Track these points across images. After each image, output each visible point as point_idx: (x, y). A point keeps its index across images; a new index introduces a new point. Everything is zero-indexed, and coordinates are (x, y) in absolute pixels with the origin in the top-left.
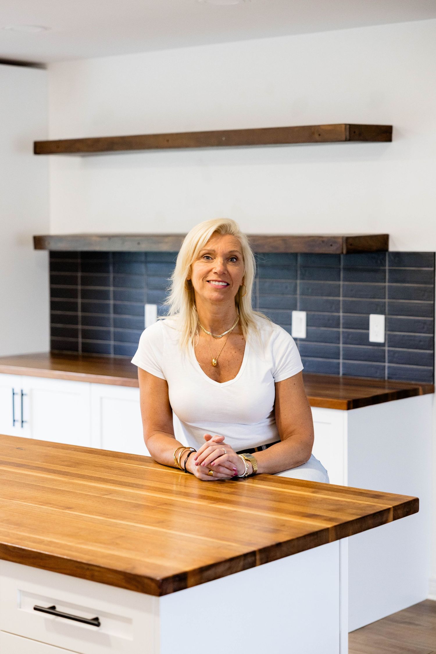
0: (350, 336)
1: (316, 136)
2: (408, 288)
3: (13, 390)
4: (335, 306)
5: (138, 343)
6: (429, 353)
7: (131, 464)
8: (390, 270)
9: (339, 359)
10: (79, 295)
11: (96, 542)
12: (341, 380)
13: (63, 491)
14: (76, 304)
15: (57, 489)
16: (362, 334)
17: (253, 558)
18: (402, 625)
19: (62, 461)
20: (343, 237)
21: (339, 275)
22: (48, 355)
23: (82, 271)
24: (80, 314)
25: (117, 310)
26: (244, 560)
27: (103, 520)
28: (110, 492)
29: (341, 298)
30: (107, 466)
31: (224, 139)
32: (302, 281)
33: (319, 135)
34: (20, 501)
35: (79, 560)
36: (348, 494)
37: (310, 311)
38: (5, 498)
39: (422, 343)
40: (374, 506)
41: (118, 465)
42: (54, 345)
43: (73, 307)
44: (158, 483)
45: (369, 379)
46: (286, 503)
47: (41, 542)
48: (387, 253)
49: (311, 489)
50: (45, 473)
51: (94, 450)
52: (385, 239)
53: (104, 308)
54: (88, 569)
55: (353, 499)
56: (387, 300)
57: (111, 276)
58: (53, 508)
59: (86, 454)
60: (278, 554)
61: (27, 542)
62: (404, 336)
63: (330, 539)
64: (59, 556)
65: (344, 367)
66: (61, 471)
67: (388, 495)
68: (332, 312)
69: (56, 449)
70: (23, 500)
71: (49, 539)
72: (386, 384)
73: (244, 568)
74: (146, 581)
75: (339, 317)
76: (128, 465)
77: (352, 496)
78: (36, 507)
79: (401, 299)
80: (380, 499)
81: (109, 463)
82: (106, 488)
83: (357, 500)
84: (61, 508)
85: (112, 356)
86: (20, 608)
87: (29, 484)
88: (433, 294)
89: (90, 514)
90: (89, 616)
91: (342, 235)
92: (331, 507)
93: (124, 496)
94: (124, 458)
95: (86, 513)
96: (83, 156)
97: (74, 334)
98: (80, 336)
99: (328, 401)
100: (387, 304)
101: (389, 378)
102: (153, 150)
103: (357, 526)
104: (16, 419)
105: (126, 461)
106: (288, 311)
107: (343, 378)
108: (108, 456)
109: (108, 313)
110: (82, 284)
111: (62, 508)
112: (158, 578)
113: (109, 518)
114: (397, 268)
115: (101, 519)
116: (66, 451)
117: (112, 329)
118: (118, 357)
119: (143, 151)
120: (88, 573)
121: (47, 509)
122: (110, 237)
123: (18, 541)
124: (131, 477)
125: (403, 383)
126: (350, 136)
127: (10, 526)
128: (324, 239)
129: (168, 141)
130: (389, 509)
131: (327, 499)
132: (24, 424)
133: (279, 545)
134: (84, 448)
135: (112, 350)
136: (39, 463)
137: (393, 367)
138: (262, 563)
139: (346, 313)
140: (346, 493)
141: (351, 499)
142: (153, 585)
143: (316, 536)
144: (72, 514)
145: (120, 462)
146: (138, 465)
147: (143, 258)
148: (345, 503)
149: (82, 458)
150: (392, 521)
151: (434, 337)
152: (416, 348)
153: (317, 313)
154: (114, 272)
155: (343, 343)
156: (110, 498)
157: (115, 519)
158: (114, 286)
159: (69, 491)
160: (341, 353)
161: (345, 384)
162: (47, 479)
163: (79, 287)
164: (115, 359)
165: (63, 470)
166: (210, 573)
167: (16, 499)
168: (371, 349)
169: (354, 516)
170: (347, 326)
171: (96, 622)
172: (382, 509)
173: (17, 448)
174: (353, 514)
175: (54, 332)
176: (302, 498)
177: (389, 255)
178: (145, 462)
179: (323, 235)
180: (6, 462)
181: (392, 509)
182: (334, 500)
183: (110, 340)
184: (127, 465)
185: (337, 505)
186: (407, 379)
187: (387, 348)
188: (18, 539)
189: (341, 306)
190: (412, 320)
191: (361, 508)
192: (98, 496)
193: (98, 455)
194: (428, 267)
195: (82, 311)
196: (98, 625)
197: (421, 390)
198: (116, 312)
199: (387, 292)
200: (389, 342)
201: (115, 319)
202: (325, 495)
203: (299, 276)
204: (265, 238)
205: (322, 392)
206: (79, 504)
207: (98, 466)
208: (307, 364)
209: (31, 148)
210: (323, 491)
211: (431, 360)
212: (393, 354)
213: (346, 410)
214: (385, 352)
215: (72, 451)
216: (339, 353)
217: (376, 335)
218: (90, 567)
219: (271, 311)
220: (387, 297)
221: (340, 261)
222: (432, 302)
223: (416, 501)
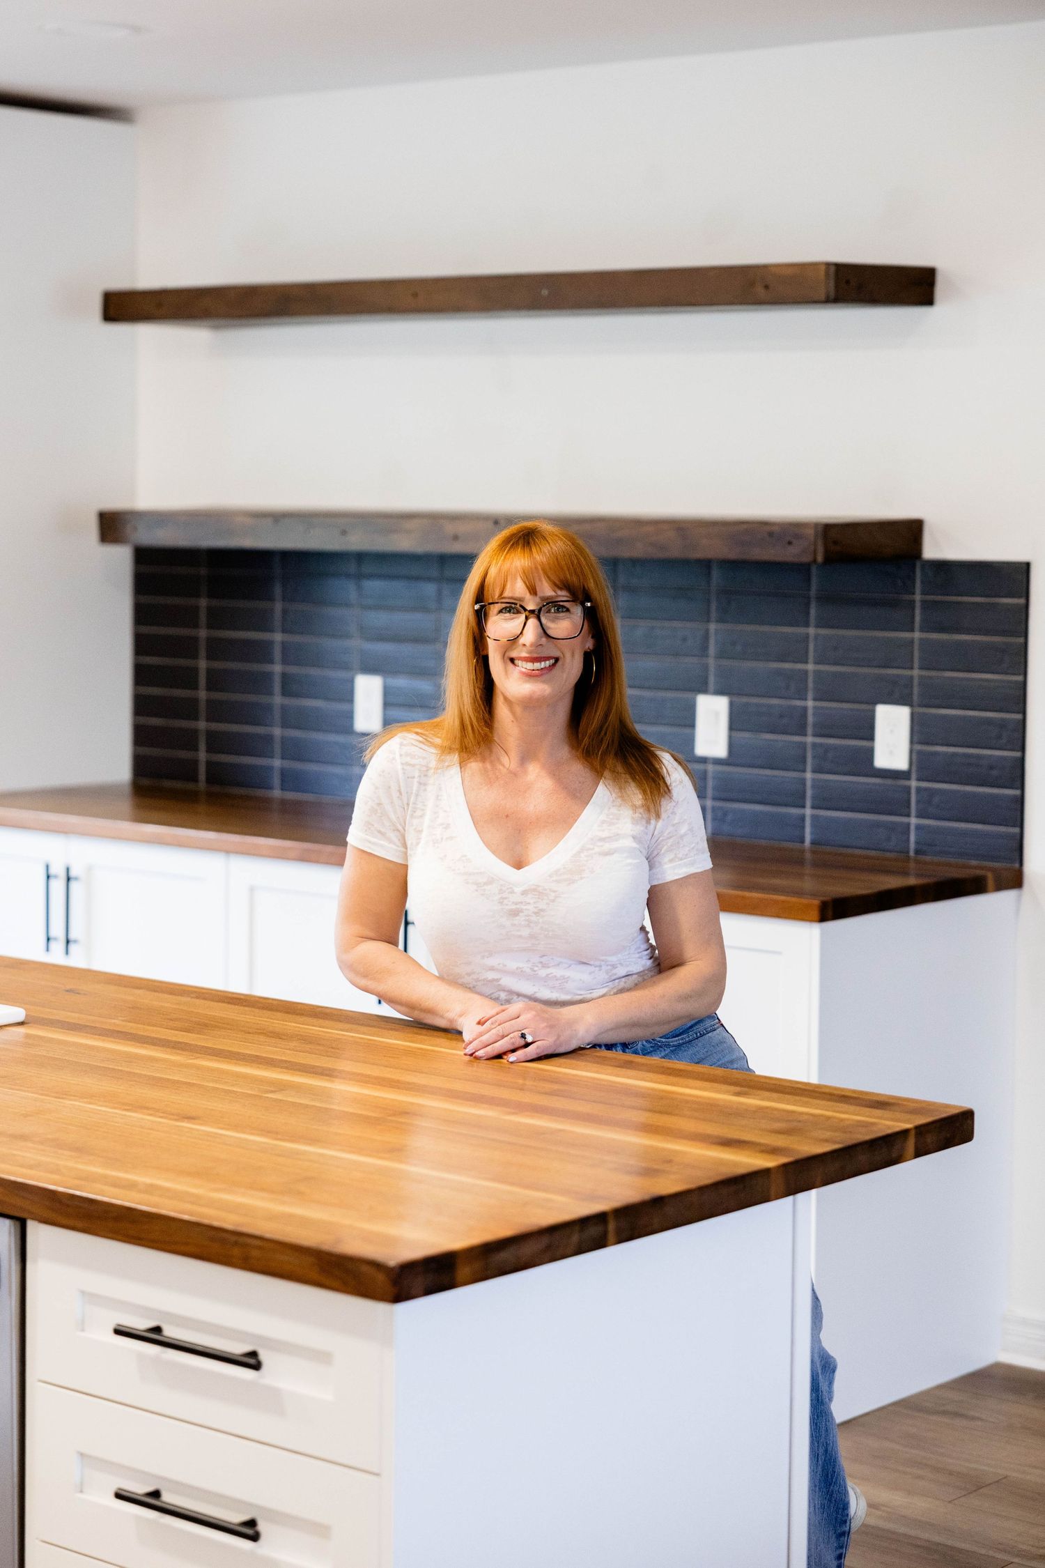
0: (831, 753)
1: (760, 290)
2: (959, 644)
3: (47, 867)
4: (796, 685)
6: (1011, 796)
7: (327, 1028)
8: (923, 602)
9: (804, 807)
10: (203, 651)
12: (808, 856)
13: (174, 1082)
14: (195, 670)
15: (161, 1079)
16: (858, 750)
17: (600, 1229)
18: (938, 1418)
19: (171, 1020)
20: (816, 525)
21: (808, 613)
22: (128, 790)
23: (211, 595)
24: (203, 694)
25: (290, 686)
26: (582, 1230)
27: (264, 1143)
28: (282, 1087)
29: (810, 667)
30: (272, 1032)
31: (545, 292)
32: (720, 626)
33: (766, 287)
34: (80, 1102)
35: (216, 1223)
36: (814, 1098)
37: (739, 694)
38: (47, 1095)
39: (995, 773)
40: (873, 1124)
41: (297, 1029)
42: (141, 766)
43: (188, 679)
44: (388, 1069)
45: (873, 853)
46: (677, 1115)
47: (132, 1186)
48: (918, 565)
49: (732, 1088)
50: (133, 1043)
52: (912, 530)
53: (261, 683)
54: (236, 1243)
55: (827, 1110)
56: (916, 672)
57: (278, 607)
58: (155, 1116)
59: (223, 1004)
60: (657, 1221)
61: (99, 1186)
62: (954, 755)
63: (773, 1193)
64: (172, 1214)
65: (813, 826)
66: (168, 1041)
67: (905, 1103)
68: (791, 698)
69: (156, 994)
70: (85, 1100)
71: (148, 1180)
72: (912, 865)
73: (580, 1250)
74: (365, 1268)
75: (805, 709)
76: (320, 1031)
77: (824, 1103)
78: (116, 1113)
79: (948, 670)
80: (886, 1110)
81: (277, 1025)
82: (271, 1078)
83: (834, 1111)
84: (172, 1117)
85: (277, 793)
86: (83, 1330)
87: (97, 1067)
88: (1023, 660)
89: (237, 1131)
90: (238, 1349)
91: (814, 521)
92: (777, 1125)
93: (312, 1094)
94: (311, 1016)
96: (216, 327)
97: (188, 740)
98: (202, 746)
99: (776, 902)
100: (916, 682)
101: (917, 852)
102: (378, 317)
103: (833, 1168)
104: (53, 934)
105: (314, 1021)
106: (688, 695)
107: (813, 852)
108: (274, 1011)
109: (271, 693)
110: (209, 627)
111: (175, 1117)
112: (392, 1263)
113: (280, 1140)
114: (939, 598)
115: (261, 1142)
116: (184, 999)
117: (277, 732)
118: (290, 795)
119: (355, 317)
120: (236, 1251)
121: (143, 1119)
122: (278, 518)
123: (79, 1183)
124: (328, 1056)
125: (949, 865)
126: (837, 291)
127: (60, 1151)
128: (776, 529)
129: (415, 295)
130: (905, 1132)
131: (767, 1108)
132: (72, 947)
133: (658, 1202)
134: (219, 993)
135: (276, 781)
136: (118, 1023)
137: (929, 826)
138: (620, 1241)
139: (821, 700)
140: (811, 1097)
141: (822, 1110)
142: (381, 1277)
143: (740, 1186)
144: (198, 1130)
145: (303, 1024)
146: (341, 1030)
147: (352, 567)
148: (807, 1117)
149: (215, 1014)
150: (911, 1160)
151: (1022, 760)
152: (982, 785)
153: (753, 700)
154: (283, 600)
155: (814, 771)
156: (281, 1098)
157: (292, 1141)
158: (284, 631)
159: (189, 1083)
160: (809, 793)
161: (815, 865)
162: (137, 1057)
163: (203, 633)
164: (283, 802)
165: (174, 1039)
166: (506, 1256)
167: (72, 1098)
168: (878, 785)
169: (826, 1144)
170: (824, 730)
171: (251, 1361)
172: (889, 1131)
173: (68, 991)
174: (826, 1141)
175: (141, 735)
176: (711, 1105)
177: (922, 568)
179: (773, 520)
180: (44, 1019)
181: (913, 1133)
182: (784, 1111)
183: (273, 757)
184: (317, 1030)
185: (789, 1121)
186: (960, 855)
187: (914, 784)
189: (811, 685)
190: (974, 717)
191: (844, 1128)
192: (254, 1095)
193: (250, 1009)
194: (1012, 596)
195: (209, 689)
196: (257, 1366)
197: (990, 883)
198: (285, 693)
199: (916, 654)
200: (920, 769)
201: (284, 708)
202: (763, 1099)
203: (714, 614)
204: (638, 523)
205: (761, 881)
206: (212, 1110)
207: (251, 1031)
208: (729, 818)
209: (96, 306)
210: (759, 1092)
211: (1015, 813)
212: (927, 798)
213: (816, 921)
214: (909, 793)
215: (193, 1000)
216: (804, 792)
217: (891, 753)
218: (241, 1240)
219: (648, 694)
220: (916, 664)
221: (809, 580)
222: (1020, 678)
223: (968, 1116)
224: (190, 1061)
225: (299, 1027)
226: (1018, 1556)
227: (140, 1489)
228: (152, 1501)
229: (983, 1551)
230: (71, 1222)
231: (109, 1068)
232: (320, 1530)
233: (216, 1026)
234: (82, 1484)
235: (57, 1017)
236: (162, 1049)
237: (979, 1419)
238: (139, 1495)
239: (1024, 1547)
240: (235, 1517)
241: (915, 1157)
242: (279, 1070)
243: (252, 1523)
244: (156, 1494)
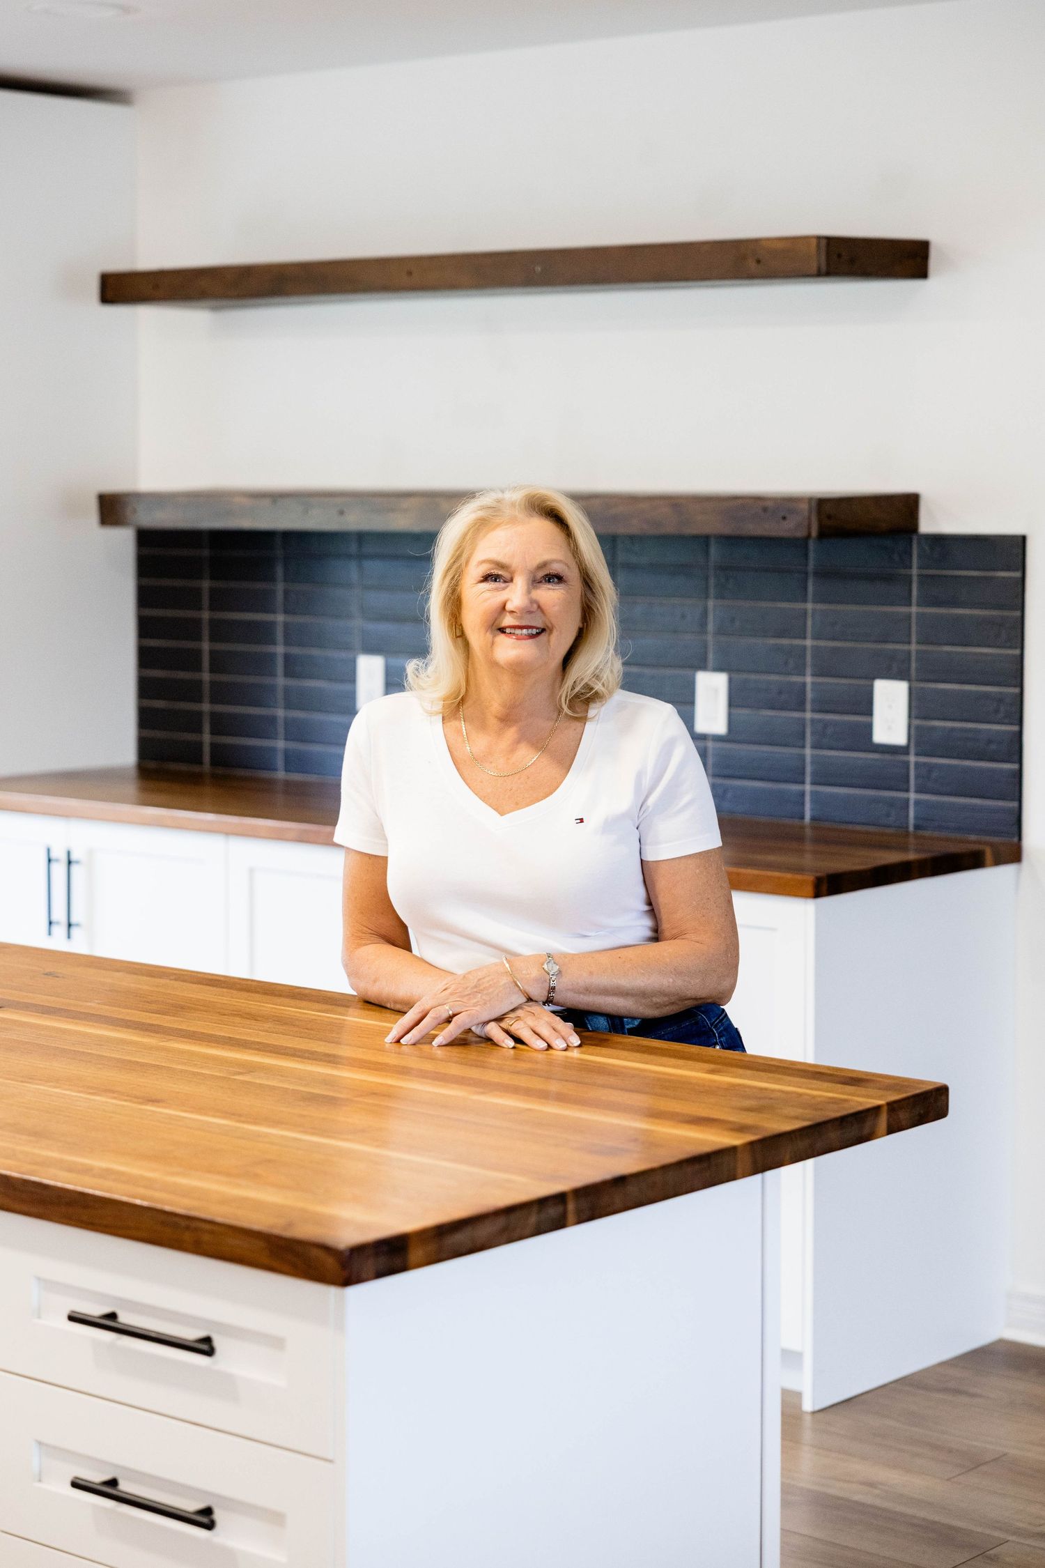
0: (830, 731)
1: (751, 264)
2: (959, 618)
3: (49, 850)
4: (796, 661)
5: (344, 745)
6: (1010, 770)
7: (304, 1009)
8: (921, 577)
9: (803, 782)
10: (206, 633)
11: (209, 1172)
12: (808, 832)
13: (143, 1065)
14: (198, 653)
15: (130, 1061)
16: (857, 725)
17: (560, 1209)
18: (940, 1396)
19: (148, 1002)
20: (810, 500)
21: (805, 589)
22: (133, 773)
23: (212, 578)
24: (206, 676)
25: (293, 667)
26: (539, 1212)
28: (250, 1068)
29: (809, 643)
30: (248, 1014)
31: (538, 269)
32: (720, 602)
33: (758, 262)
34: (44, 1086)
35: (167, 1208)
36: (789, 1075)
37: (738, 671)
38: (12, 1080)
39: (993, 747)
40: (845, 1101)
41: (274, 1010)
42: (146, 749)
43: (191, 661)
44: (361, 1050)
45: (872, 829)
47: (86, 1170)
48: (915, 539)
49: (707, 1066)
50: (106, 1026)
51: (222, 979)
52: (909, 504)
53: (263, 664)
54: (188, 1228)
55: (800, 1087)
56: (914, 647)
57: (280, 587)
58: (119, 1099)
59: (201, 986)
60: (618, 1202)
61: (54, 1171)
62: (953, 729)
63: (739, 1171)
64: (125, 1199)
65: (813, 801)
66: (143, 1024)
67: (879, 1079)
68: (789, 674)
69: (135, 976)
70: (51, 1084)
71: (103, 1164)
72: (912, 840)
73: (539, 1231)
74: (316, 1252)
75: (804, 684)
76: (297, 1012)
77: (797, 1079)
78: (81, 1097)
79: (946, 644)
80: (858, 1086)
81: (252, 1007)
82: (241, 1059)
83: (808, 1088)
84: (136, 1100)
85: (281, 775)
86: (39, 1317)
87: (66, 1051)
88: (1020, 633)
89: (201, 1114)
90: (191, 1334)
91: (808, 495)
92: (748, 1103)
93: (282, 1076)
94: (287, 997)
95: (192, 1112)
96: (214, 309)
97: (193, 722)
98: (207, 727)
99: (768, 878)
100: (913, 656)
101: (917, 827)
102: (374, 295)
103: (802, 1144)
104: (54, 918)
105: (292, 1002)
106: (688, 672)
107: (814, 828)
108: (252, 992)
109: (274, 674)
110: (212, 608)
111: (140, 1100)
112: (342, 1247)
113: (243, 1122)
114: (937, 572)
115: (224, 1125)
116: (162, 981)
117: (280, 713)
118: (295, 777)
119: (351, 297)
120: (187, 1236)
121: (107, 1102)
122: (276, 497)
123: (34, 1167)
124: (300, 1037)
125: (947, 840)
126: (828, 264)
127: (18, 1136)
128: (769, 504)
129: (410, 273)
130: (877, 1109)
131: (739, 1085)
132: (74, 931)
133: (620, 1181)
134: (199, 975)
135: (280, 762)
136: (93, 1006)
137: (927, 801)
138: (580, 1221)
139: (818, 675)
140: (784, 1074)
141: (794, 1086)
142: (330, 1262)
143: (705, 1165)
144: (161, 1113)
145: (279, 1005)
146: (317, 1011)
147: (353, 548)
148: (779, 1094)
149: (192, 996)
150: (883, 1136)
151: (1020, 734)
152: (980, 759)
153: (753, 677)
154: (285, 581)
155: (814, 747)
156: (249, 1080)
157: (255, 1123)
158: (286, 612)
159: (158, 1065)
160: (808, 769)
161: (817, 840)
162: (109, 1040)
163: (206, 615)
164: (287, 783)
165: (149, 1021)
166: (460, 1238)
167: (37, 1082)
168: (878, 760)
169: (796, 1121)
170: (822, 706)
171: (205, 1347)
172: (860, 1108)
173: (46, 974)
174: (796, 1118)
175: (146, 718)
176: (684, 1083)
177: (919, 543)
178: (336, 1005)
179: (767, 495)
180: (18, 1003)
181: (885, 1110)
182: (755, 1088)
183: (276, 739)
184: (293, 1011)
185: (760, 1098)
186: (959, 829)
187: (912, 759)
188: (36, 1163)
189: (809, 660)
190: (971, 692)
191: (815, 1105)
192: (223, 1077)
193: (229, 991)
194: (1008, 569)
195: (212, 671)
196: (210, 1352)
197: (989, 856)
198: (289, 673)
199: (914, 629)
200: (918, 744)
201: (287, 690)
202: (736, 1077)
203: (712, 591)
204: (633, 499)
205: (759, 857)
206: (179, 1093)
207: (226, 1012)
208: (729, 795)
209: (93, 288)
210: (734, 1070)
211: (1014, 786)
212: (926, 773)
213: (810, 897)
214: (908, 768)
215: (172, 982)
216: (804, 768)
217: (890, 728)
218: (194, 1224)
219: (647, 671)
220: (914, 639)
221: (806, 556)
222: (1017, 652)
223: (943, 1091)
224: (161, 1044)
225: (276, 1008)
226: (1014, 1533)
227: (97, 1477)
228: (109, 1489)
229: (979, 1530)
230: (25, 1208)
231: (78, 1051)
232: (276, 1518)
233: (189, 1007)
234: (40, 1475)
235: (33, 1002)
236: (134, 1031)
237: (980, 1396)
238: (95, 1484)
239: (1021, 1525)
240: (190, 1505)
241: (888, 1134)
242: (251, 1051)
243: (208, 1511)
244: (113, 1483)
